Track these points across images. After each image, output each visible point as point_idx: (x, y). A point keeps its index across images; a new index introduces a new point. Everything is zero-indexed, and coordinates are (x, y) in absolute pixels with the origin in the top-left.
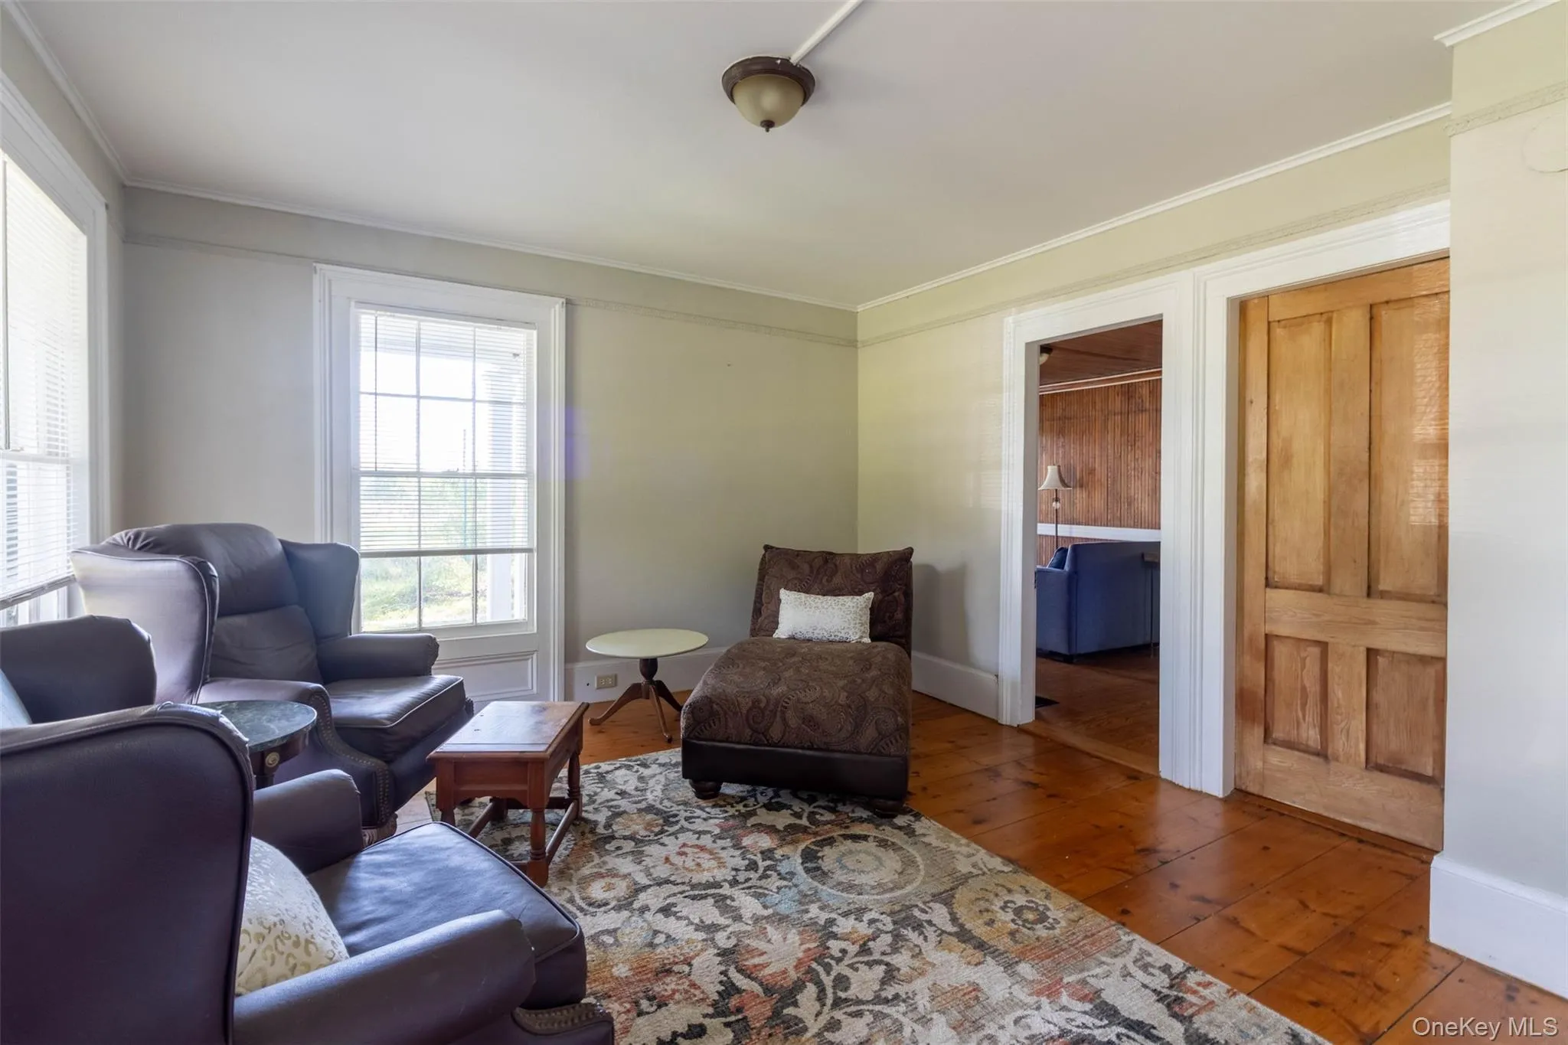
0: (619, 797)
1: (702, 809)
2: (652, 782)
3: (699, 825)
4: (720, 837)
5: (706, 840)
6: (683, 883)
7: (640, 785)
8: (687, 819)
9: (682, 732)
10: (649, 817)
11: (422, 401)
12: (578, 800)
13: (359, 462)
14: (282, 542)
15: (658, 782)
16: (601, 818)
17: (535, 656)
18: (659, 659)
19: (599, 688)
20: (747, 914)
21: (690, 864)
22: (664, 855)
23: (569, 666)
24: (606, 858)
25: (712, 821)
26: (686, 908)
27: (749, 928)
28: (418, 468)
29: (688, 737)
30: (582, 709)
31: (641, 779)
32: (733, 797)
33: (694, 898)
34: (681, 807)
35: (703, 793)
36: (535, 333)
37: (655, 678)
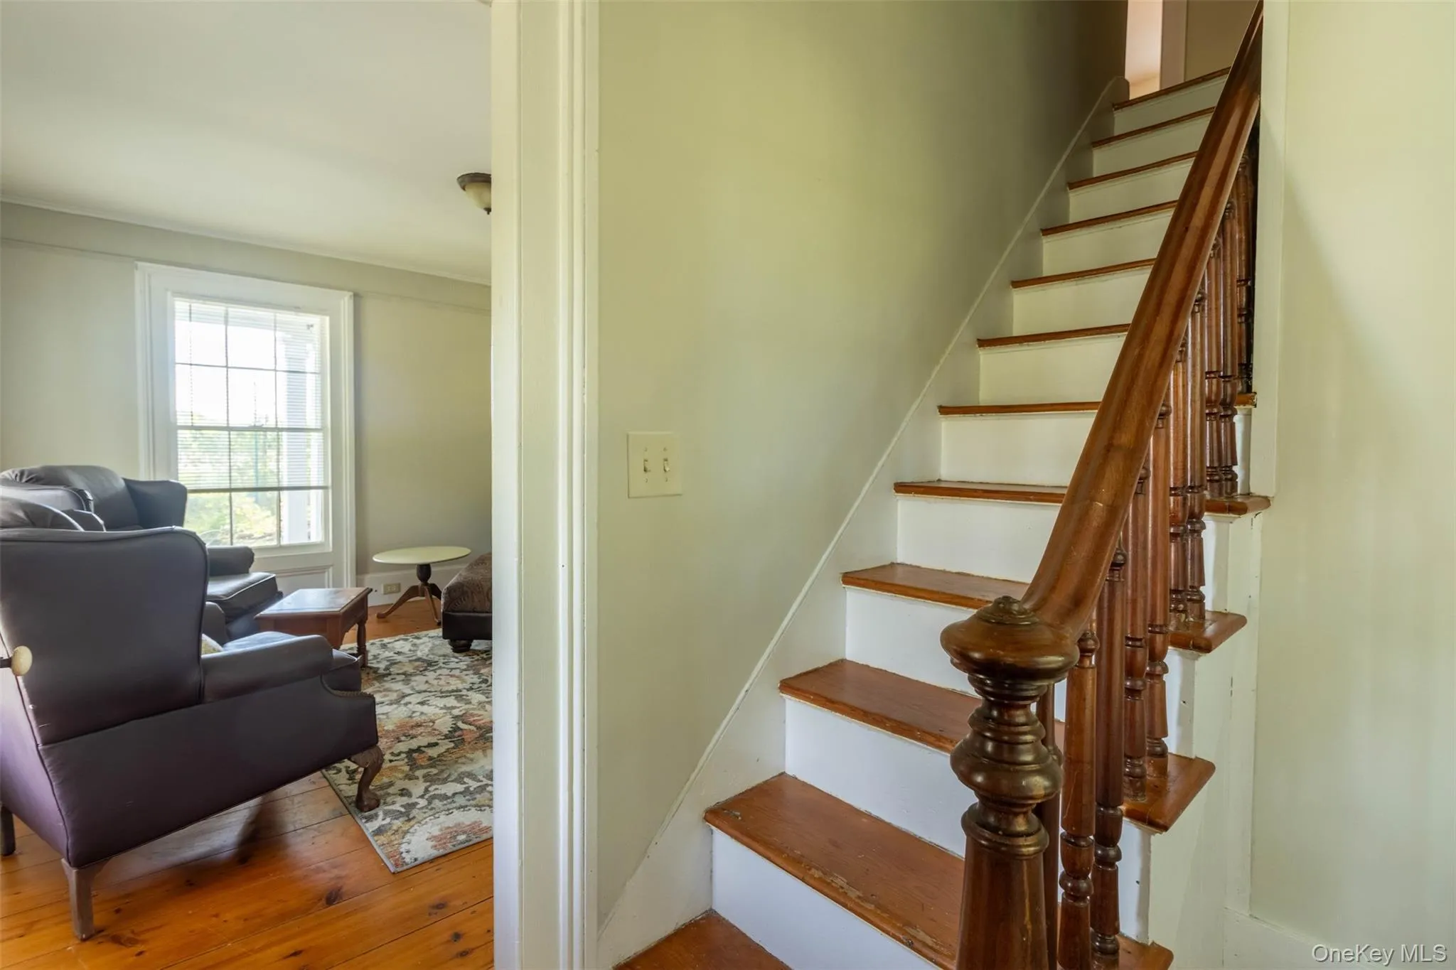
0: (396, 655)
1: (457, 658)
2: (421, 647)
3: (452, 665)
4: (465, 670)
5: (457, 672)
6: (436, 691)
7: (412, 648)
8: (444, 663)
9: (442, 607)
10: (417, 663)
11: (229, 370)
12: (364, 654)
13: (176, 419)
14: (125, 480)
15: (427, 646)
16: (382, 666)
17: (331, 570)
18: (431, 565)
19: (385, 594)
20: (474, 701)
21: (442, 682)
22: (425, 680)
23: (360, 577)
24: (384, 684)
25: (461, 663)
26: (434, 701)
27: (475, 707)
28: (228, 424)
29: (446, 611)
30: (367, 591)
31: (414, 645)
32: (480, 651)
33: (441, 697)
34: (441, 658)
35: (457, 649)
36: (327, 319)
37: (430, 581)
